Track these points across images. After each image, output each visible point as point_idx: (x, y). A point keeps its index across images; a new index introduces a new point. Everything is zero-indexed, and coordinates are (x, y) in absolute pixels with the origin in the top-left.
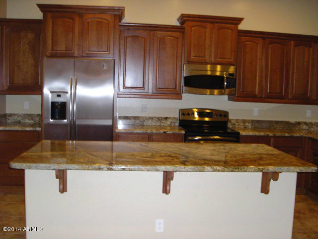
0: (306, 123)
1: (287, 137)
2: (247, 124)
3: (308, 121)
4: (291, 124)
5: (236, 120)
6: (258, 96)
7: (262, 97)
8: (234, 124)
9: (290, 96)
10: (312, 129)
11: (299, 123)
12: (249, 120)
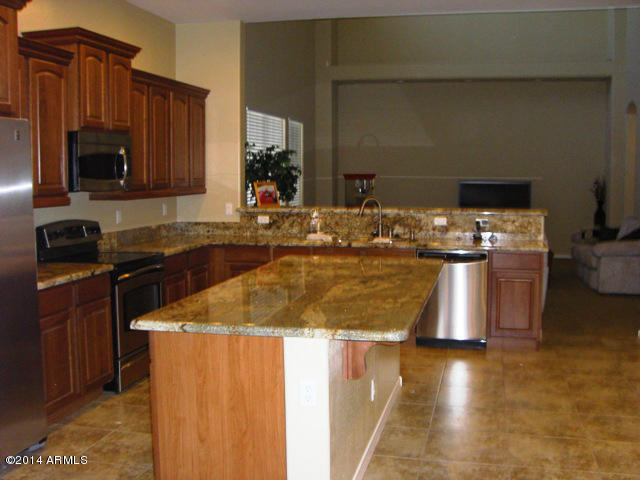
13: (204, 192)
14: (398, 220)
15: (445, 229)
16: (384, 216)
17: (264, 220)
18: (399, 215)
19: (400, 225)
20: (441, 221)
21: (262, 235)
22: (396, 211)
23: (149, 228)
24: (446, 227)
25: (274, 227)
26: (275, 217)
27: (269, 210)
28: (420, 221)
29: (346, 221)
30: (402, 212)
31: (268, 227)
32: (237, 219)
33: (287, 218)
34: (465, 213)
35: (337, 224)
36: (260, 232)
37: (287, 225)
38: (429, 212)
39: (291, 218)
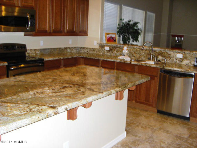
0: (69, 48)
1: (70, 58)
2: (37, 52)
3: (70, 46)
4: (62, 49)
5: (30, 50)
6: (48, 32)
7: (50, 33)
8: (29, 53)
9: (65, 31)
10: (72, 51)
11: (66, 48)
12: (38, 49)
13: (87, 36)
14: (160, 54)
15: (181, 60)
16: (155, 51)
17: (107, 48)
18: (161, 51)
19: (161, 56)
20: (180, 56)
21: (106, 55)
22: (159, 49)
23: (60, 48)
24: (182, 59)
25: (111, 52)
26: (112, 48)
27: (109, 45)
28: (170, 55)
29: (139, 52)
30: (162, 50)
31: (109, 51)
32: (98, 47)
33: (116, 48)
34: (191, 53)
35: (135, 53)
36: (106, 53)
37: (115, 51)
38: (174, 51)
39: (117, 49)
